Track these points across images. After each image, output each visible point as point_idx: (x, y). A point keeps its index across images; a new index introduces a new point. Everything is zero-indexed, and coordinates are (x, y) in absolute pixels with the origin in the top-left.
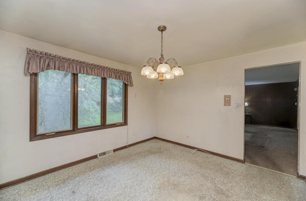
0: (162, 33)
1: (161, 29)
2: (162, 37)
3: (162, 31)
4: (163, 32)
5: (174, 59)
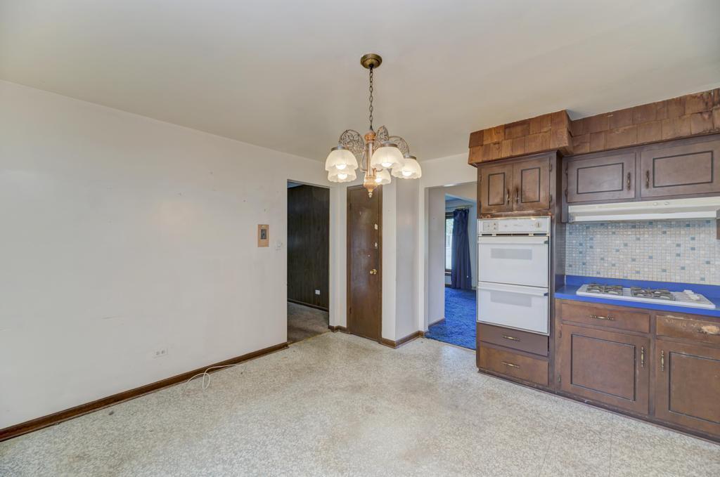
0: (371, 72)
1: (368, 62)
2: (371, 82)
3: (372, 66)
4: (374, 70)
5: (401, 139)
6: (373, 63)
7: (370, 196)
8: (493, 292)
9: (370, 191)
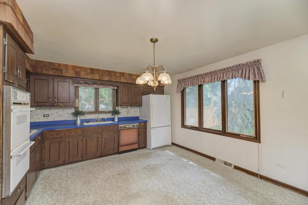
3: (154, 42)
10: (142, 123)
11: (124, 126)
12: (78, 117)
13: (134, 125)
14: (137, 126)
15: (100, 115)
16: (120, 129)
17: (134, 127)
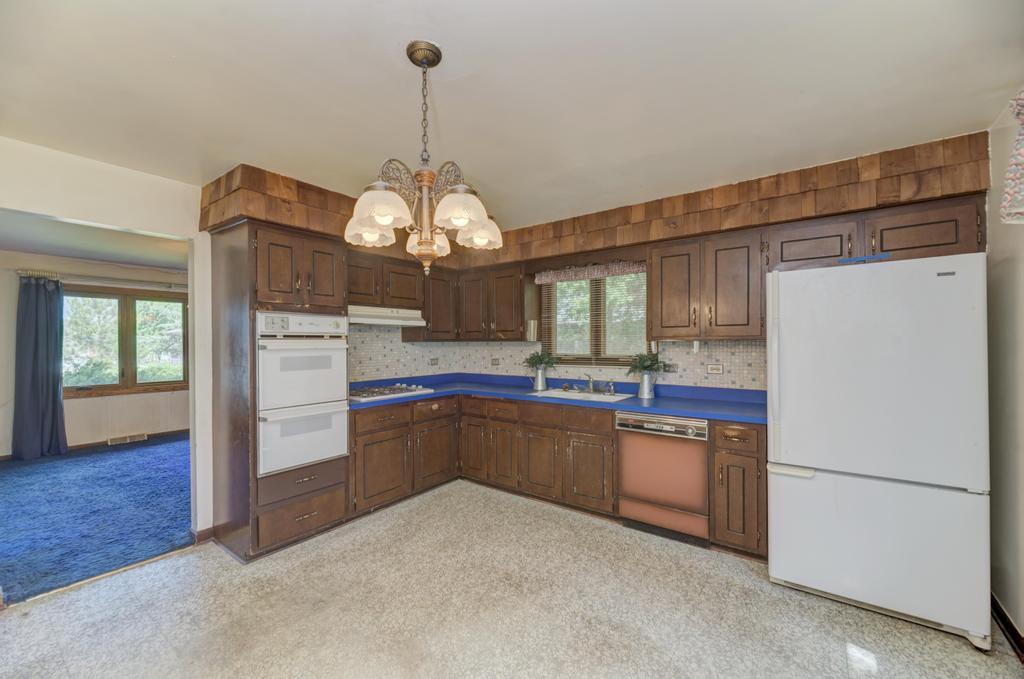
0: (425, 74)
1: (420, 55)
6: (427, 58)
7: (427, 273)
8: (283, 423)
9: (427, 264)
10: (732, 423)
11: (635, 421)
12: (540, 372)
13: (685, 427)
14: (697, 435)
15: (604, 370)
16: (618, 428)
17: (684, 433)
